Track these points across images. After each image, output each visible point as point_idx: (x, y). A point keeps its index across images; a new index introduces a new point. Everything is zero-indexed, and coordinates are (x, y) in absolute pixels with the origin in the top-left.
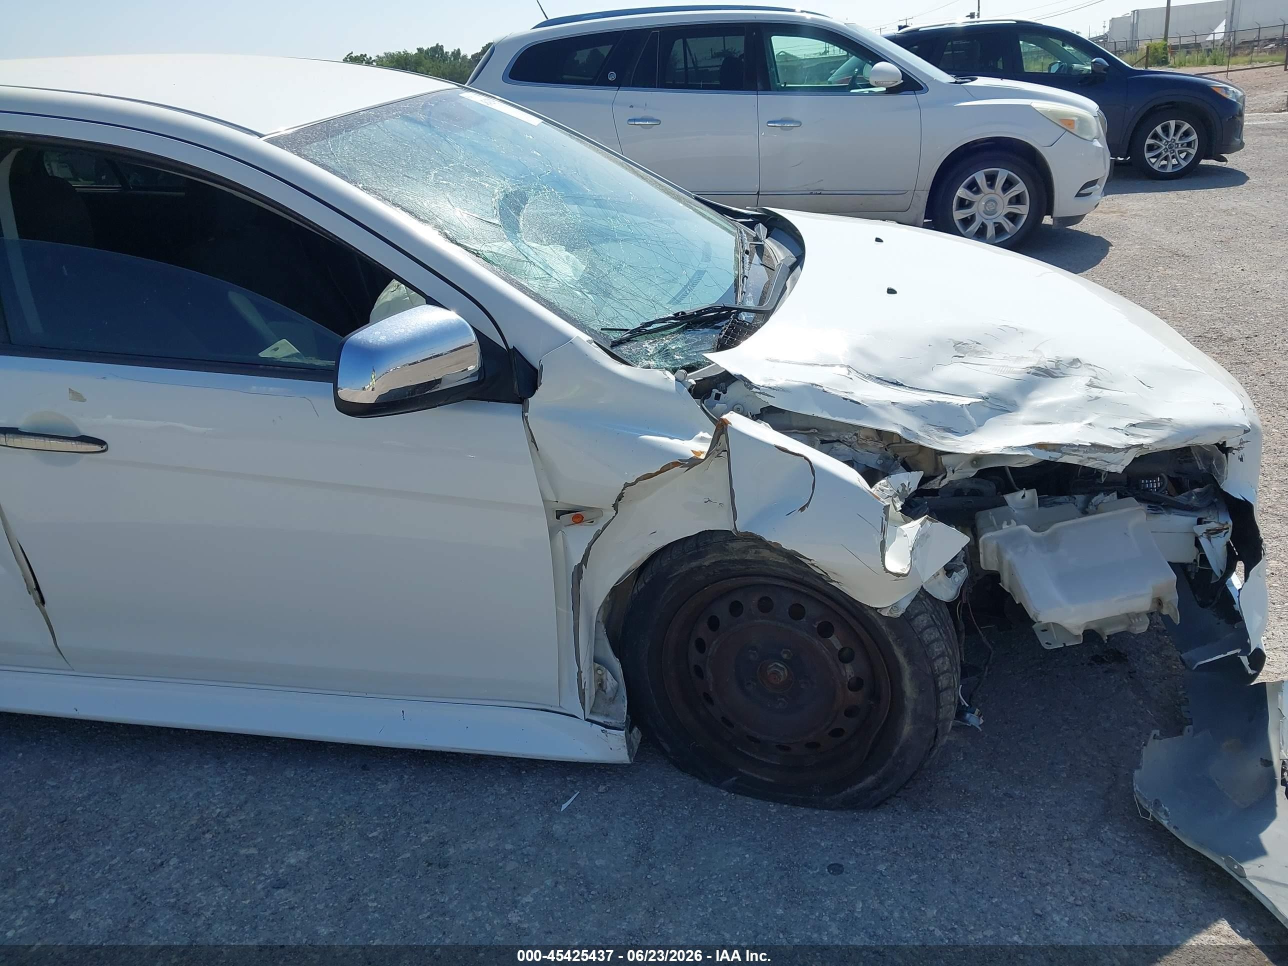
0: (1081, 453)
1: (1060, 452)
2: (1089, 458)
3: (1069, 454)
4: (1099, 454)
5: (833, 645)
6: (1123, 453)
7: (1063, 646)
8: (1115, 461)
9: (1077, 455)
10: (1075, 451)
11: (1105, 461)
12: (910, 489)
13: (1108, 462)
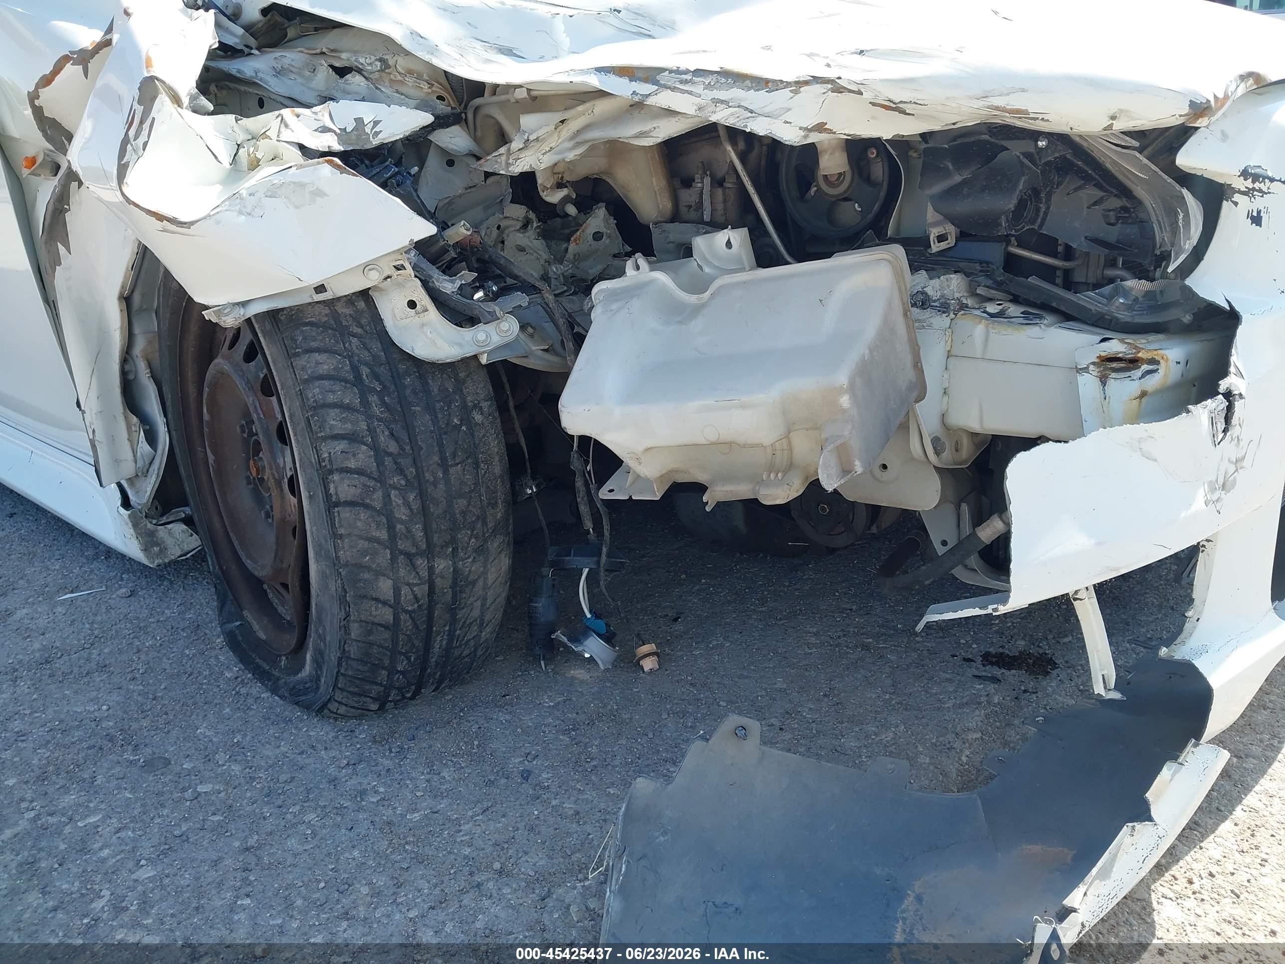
0: (698, 89)
1: (656, 83)
2: (717, 101)
3: (673, 89)
4: (735, 93)
5: (274, 410)
6: (786, 93)
7: (627, 498)
8: (767, 110)
9: (690, 93)
10: (686, 82)
11: (746, 109)
12: (377, 134)
13: (751, 112)
